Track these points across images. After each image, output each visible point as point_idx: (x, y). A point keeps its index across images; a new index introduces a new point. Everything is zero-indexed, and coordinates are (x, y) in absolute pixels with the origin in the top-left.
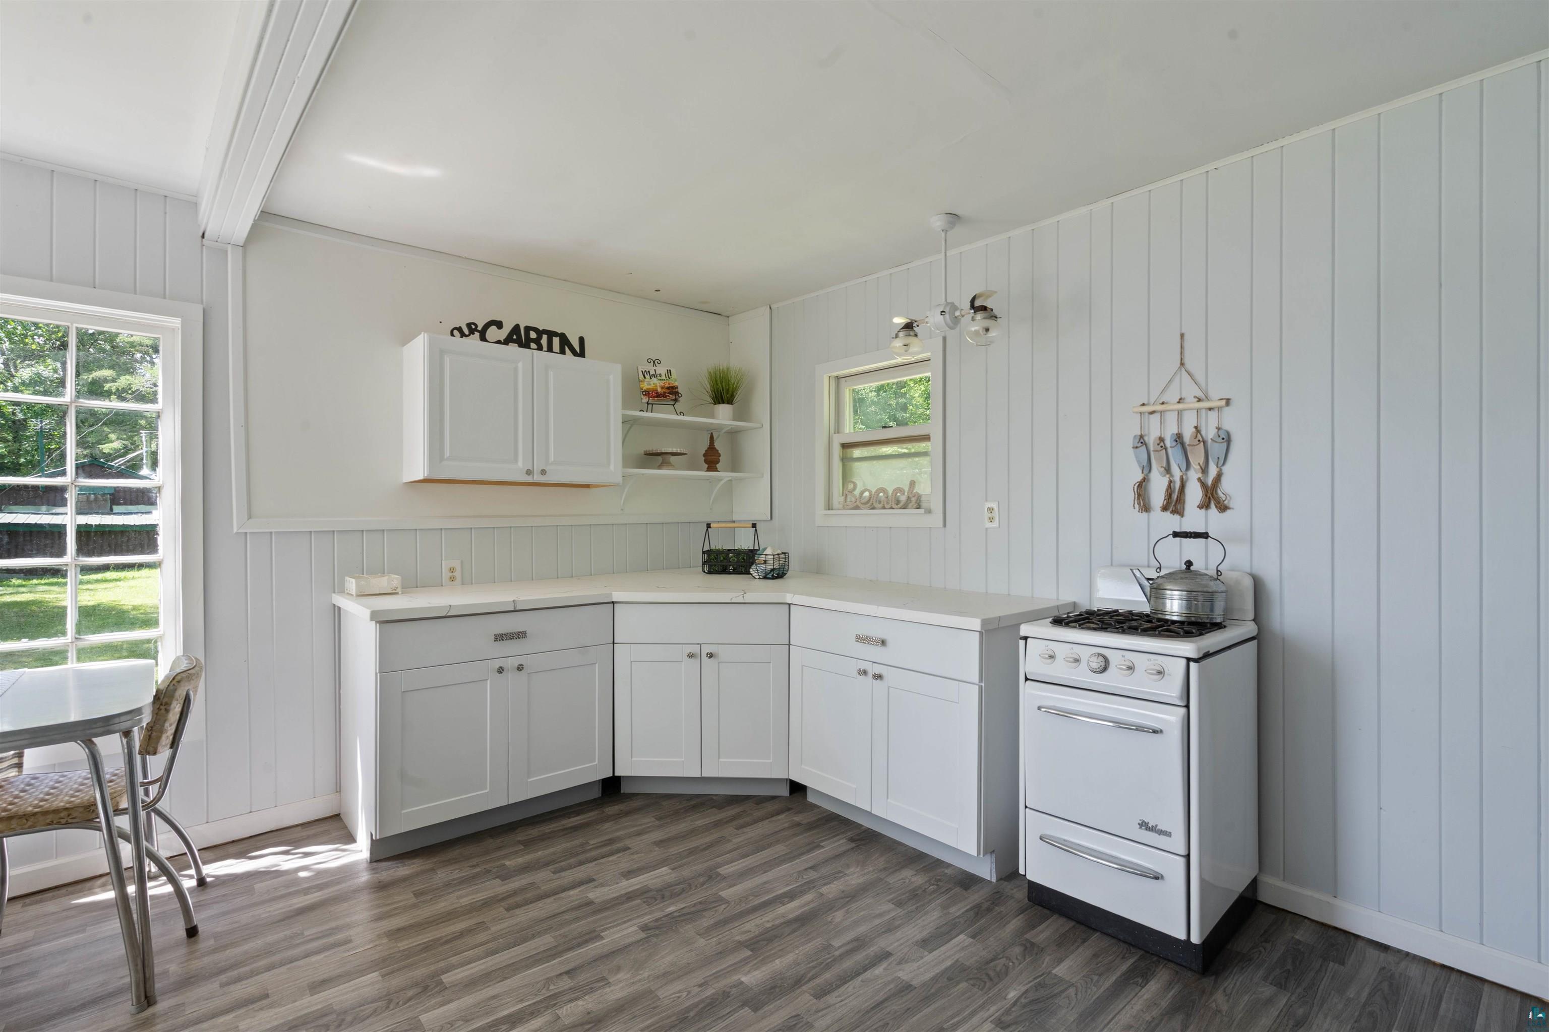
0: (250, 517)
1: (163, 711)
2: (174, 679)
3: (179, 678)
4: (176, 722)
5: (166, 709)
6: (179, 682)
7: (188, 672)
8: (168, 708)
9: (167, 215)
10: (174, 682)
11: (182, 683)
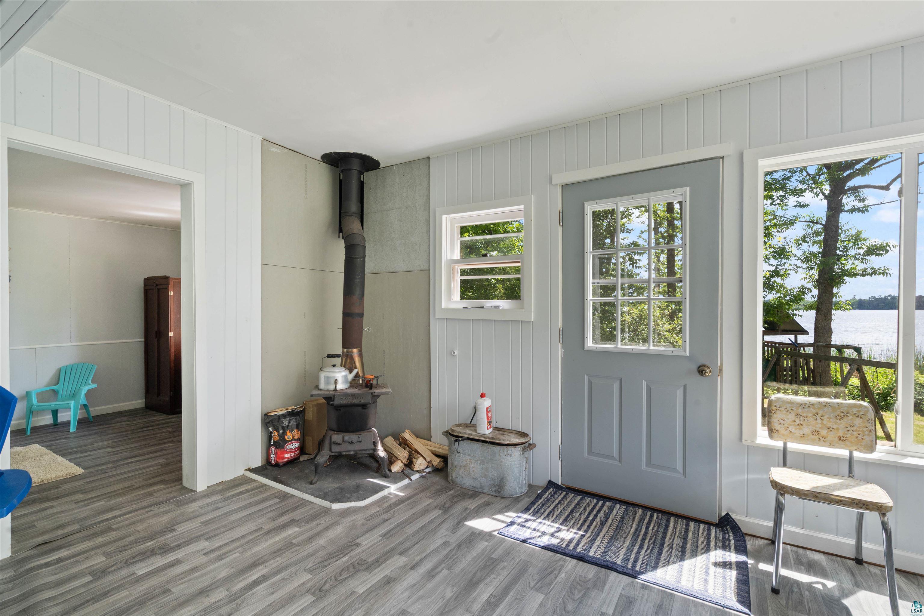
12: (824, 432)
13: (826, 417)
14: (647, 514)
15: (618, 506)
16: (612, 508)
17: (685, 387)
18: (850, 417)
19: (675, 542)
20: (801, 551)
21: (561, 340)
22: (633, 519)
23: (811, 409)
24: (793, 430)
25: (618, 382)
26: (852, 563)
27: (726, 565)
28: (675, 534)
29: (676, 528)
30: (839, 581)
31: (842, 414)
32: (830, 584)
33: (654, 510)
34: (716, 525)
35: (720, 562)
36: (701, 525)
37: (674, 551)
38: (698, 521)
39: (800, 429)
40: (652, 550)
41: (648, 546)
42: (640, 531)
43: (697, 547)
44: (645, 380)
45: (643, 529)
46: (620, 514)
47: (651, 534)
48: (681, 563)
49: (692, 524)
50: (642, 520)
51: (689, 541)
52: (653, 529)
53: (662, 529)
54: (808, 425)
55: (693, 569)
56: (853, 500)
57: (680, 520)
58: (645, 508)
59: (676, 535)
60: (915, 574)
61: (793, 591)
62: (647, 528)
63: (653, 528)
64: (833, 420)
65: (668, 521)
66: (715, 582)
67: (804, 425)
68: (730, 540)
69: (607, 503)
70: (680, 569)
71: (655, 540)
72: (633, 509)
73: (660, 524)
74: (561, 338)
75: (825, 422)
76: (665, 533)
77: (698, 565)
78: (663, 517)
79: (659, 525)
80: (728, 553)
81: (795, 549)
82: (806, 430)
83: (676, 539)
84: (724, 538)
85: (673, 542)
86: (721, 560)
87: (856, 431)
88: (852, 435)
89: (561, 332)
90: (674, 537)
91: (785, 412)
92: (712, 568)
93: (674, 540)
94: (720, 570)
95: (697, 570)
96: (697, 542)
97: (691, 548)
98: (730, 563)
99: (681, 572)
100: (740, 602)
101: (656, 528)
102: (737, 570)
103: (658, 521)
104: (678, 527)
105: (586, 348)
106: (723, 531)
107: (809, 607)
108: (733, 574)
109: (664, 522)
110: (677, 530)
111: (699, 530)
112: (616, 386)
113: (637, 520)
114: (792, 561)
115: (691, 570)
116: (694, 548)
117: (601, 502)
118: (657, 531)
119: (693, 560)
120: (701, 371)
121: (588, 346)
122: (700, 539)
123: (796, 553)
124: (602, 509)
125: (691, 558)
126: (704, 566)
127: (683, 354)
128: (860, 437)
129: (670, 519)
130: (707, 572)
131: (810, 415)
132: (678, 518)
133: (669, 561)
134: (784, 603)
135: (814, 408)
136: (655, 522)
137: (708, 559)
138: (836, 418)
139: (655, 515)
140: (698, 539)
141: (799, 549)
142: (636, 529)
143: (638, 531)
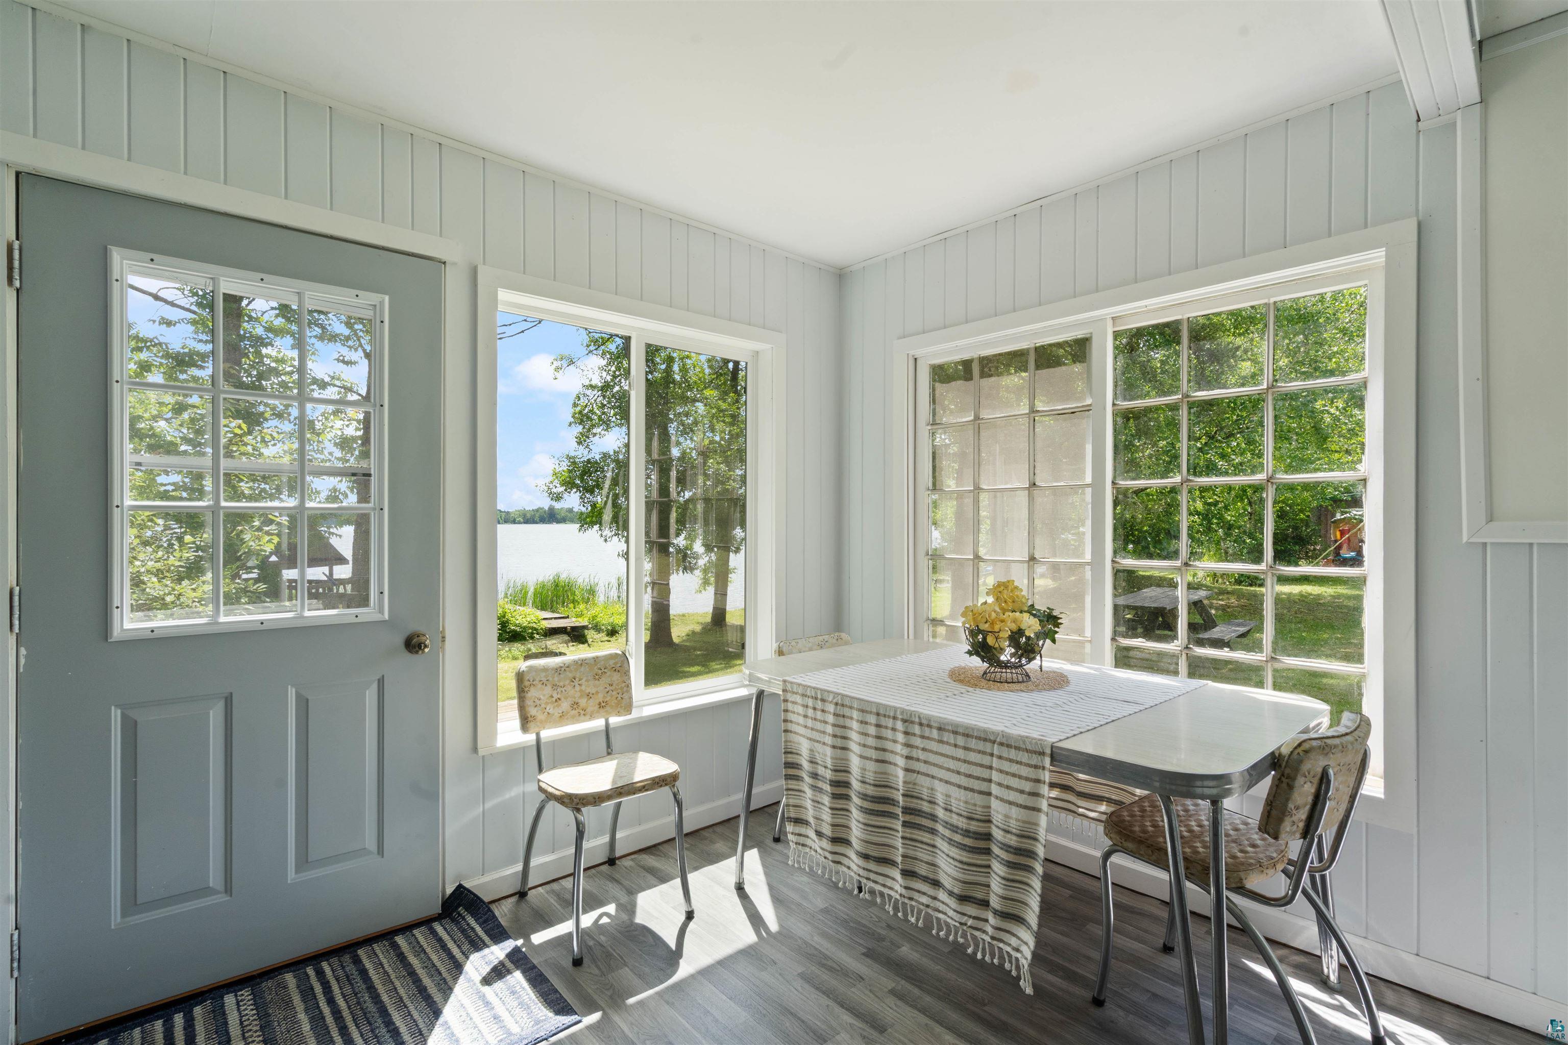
0: (1491, 518)
1: (1284, 785)
2: (1300, 745)
3: (1306, 746)
4: (1308, 807)
5: (1288, 784)
6: (1306, 752)
7: (1327, 741)
8: (1290, 783)
9: (1370, 116)
10: (1299, 750)
11: (1312, 755)
12: (583, 702)
13: (583, 681)
14: (307, 976)
15: (229, 1000)
16: (219, 1016)
17: (381, 682)
18: (609, 673)
19: (402, 991)
20: (555, 886)
21: (16, 622)
22: (288, 1004)
23: (568, 673)
24: (551, 711)
25: (221, 705)
26: (605, 868)
27: (498, 973)
28: (388, 976)
29: (381, 964)
30: (615, 899)
31: (600, 672)
32: (611, 908)
33: (315, 959)
34: (438, 918)
35: (489, 974)
36: (416, 932)
37: (411, 1008)
38: (406, 929)
39: (558, 706)
40: (376, 1037)
41: (362, 1035)
42: (323, 1018)
43: (440, 974)
44: (292, 686)
45: (326, 1010)
46: (250, 1011)
47: (349, 1008)
48: (441, 1020)
49: (400, 940)
50: (307, 994)
51: (421, 972)
52: (344, 996)
53: (360, 985)
54: (566, 698)
55: (464, 1014)
56: (653, 779)
57: (375, 946)
58: (296, 965)
59: (393, 977)
60: (655, 846)
61: (590, 947)
62: (331, 1001)
63: (342, 993)
64: (592, 683)
65: (357, 961)
66: (507, 1009)
67: (563, 699)
68: (473, 929)
69: (198, 1011)
70: (448, 1032)
71: (365, 1014)
72: (270, 983)
73: (348, 977)
74: (16, 616)
75: (583, 688)
76: (371, 988)
77: (467, 1002)
78: (342, 959)
79: (349, 980)
80: (486, 951)
81: (547, 887)
82: (565, 705)
83: (397, 984)
84: (463, 931)
85: (397, 993)
86: (488, 969)
87: (616, 689)
88: (612, 696)
89: (16, 599)
90: (393, 983)
91: (540, 686)
92: (486, 989)
93: (396, 989)
94: (499, 985)
95: (471, 1009)
96: (434, 965)
97: (433, 981)
98: (502, 963)
99: (453, 1034)
100: (558, 1012)
101: (348, 990)
102: (517, 968)
103: (340, 972)
104: (384, 961)
105: (116, 633)
106: (453, 920)
107: (619, 955)
108: (517, 978)
109: (351, 968)
110: (386, 966)
111: (418, 943)
112: (215, 716)
113: (297, 999)
114: (558, 907)
115: (462, 1019)
116: (437, 978)
117: (179, 1019)
118: (356, 994)
119: (452, 999)
120: (413, 644)
121: (123, 630)
122: (434, 958)
123: (553, 891)
124: (194, 1030)
125: (446, 999)
126: (474, 996)
127: (377, 617)
128: (619, 696)
129: (358, 956)
130: (487, 1004)
131: (567, 682)
132: (371, 946)
133: (421, 1034)
134: (596, 971)
135: (571, 671)
136: (337, 980)
137: (469, 980)
138: (595, 679)
139: (325, 965)
140: (429, 959)
141: (552, 884)
142: (312, 1020)
143: (317, 1020)
